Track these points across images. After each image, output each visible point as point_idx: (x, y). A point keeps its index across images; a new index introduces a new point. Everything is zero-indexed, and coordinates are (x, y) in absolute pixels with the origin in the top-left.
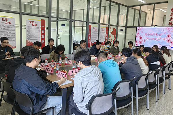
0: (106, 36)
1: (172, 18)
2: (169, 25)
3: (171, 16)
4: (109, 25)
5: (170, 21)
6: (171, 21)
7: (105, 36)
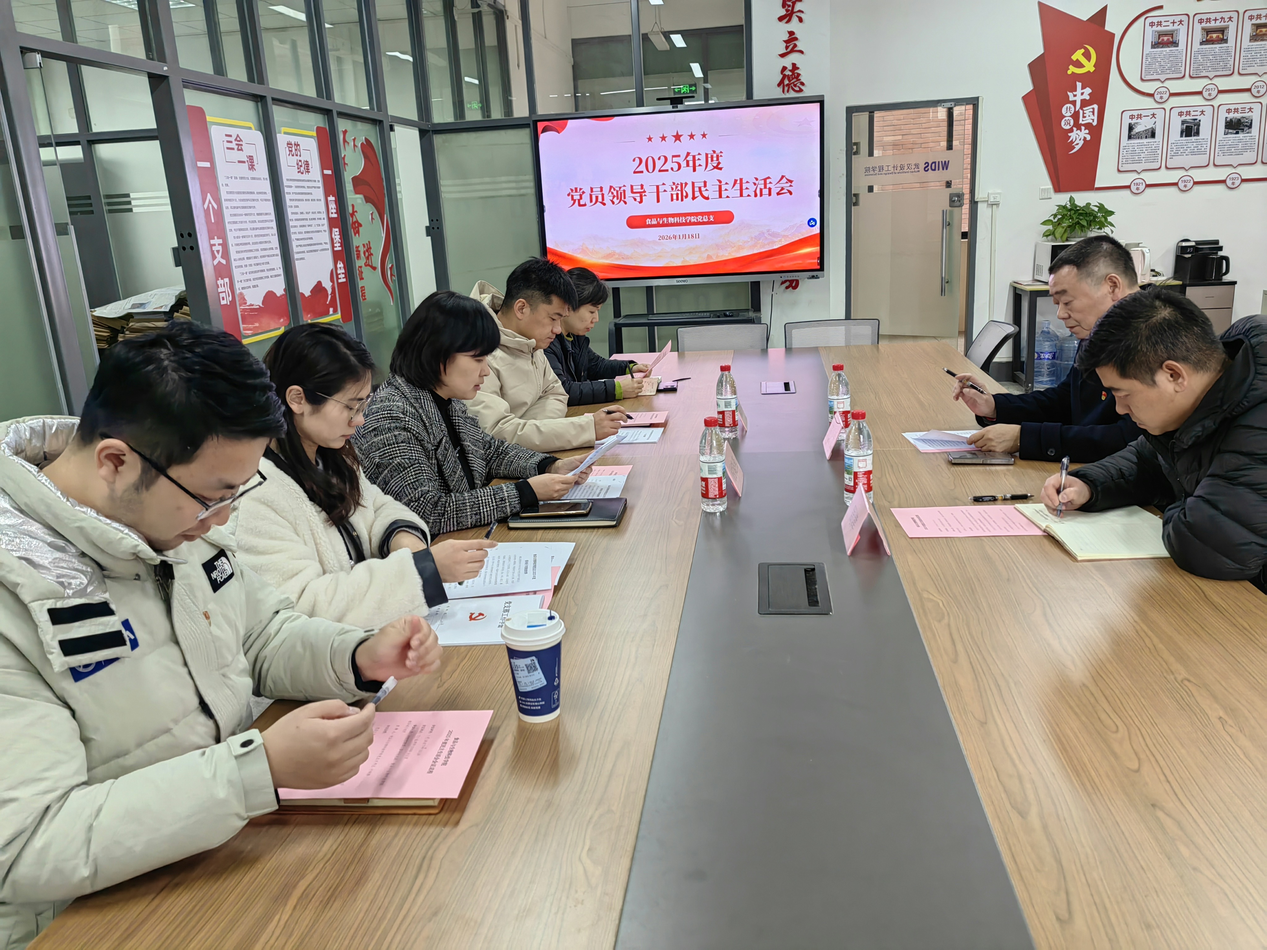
0: (332, 223)
1: (792, 38)
2: (778, 93)
3: (786, 18)
4: (327, 113)
5: (788, 62)
6: (794, 58)
7: (326, 227)
